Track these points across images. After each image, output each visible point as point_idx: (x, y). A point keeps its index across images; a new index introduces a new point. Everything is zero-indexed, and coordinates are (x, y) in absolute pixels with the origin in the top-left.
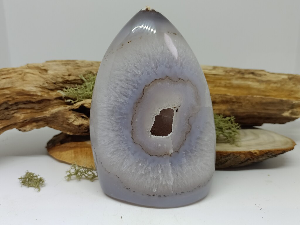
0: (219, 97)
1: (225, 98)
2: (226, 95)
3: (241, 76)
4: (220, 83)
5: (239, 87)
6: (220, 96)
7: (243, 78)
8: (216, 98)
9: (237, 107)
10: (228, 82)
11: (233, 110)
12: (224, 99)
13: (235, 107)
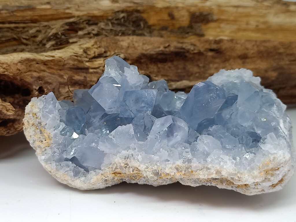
0: (253, 46)
1: (264, 46)
2: (264, 41)
3: (284, 8)
4: (247, 24)
5: (282, 29)
6: (254, 43)
7: (288, 11)
8: (247, 49)
9: (288, 62)
10: (262, 20)
11: (281, 68)
12: (262, 48)
13: (285, 62)
